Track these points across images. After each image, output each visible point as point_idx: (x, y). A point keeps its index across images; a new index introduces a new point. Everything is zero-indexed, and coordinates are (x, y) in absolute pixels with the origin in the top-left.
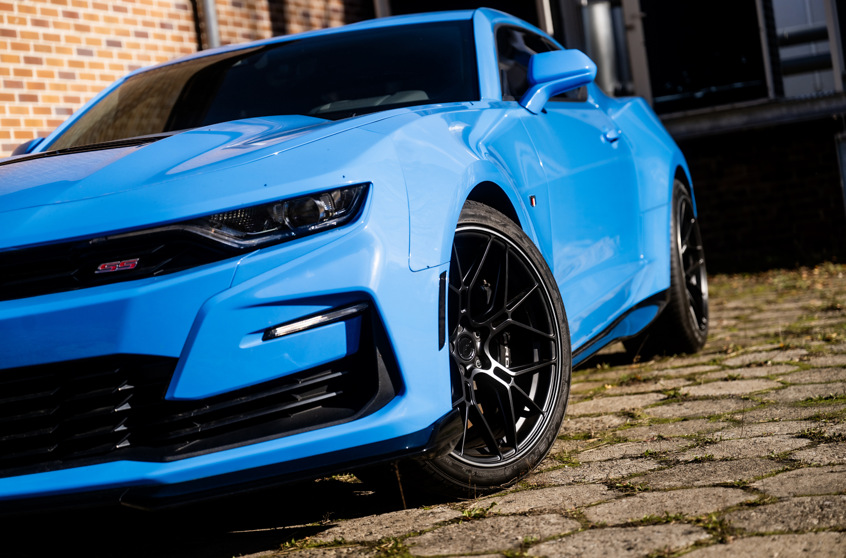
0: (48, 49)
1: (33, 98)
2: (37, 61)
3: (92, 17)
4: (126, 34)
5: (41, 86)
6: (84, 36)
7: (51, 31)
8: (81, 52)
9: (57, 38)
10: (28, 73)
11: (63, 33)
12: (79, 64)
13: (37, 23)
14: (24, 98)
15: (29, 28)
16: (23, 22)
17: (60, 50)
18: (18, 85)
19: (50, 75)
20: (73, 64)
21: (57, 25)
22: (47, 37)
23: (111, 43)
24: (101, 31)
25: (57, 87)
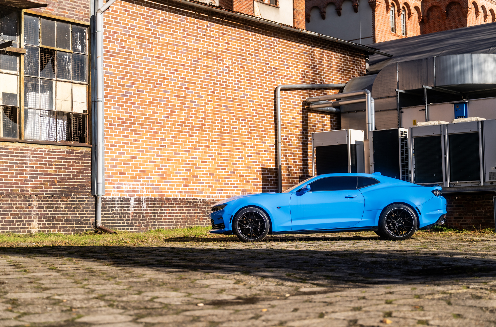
0: (231, 158)
1: (225, 169)
2: (227, 160)
3: (244, 149)
4: (253, 153)
5: (227, 166)
6: (241, 154)
7: (232, 153)
8: (239, 158)
9: (233, 155)
10: (224, 163)
11: (235, 153)
12: (239, 161)
13: (228, 151)
14: (222, 169)
15: (226, 152)
16: (224, 151)
17: (233, 158)
18: (221, 166)
19: (230, 164)
20: (236, 161)
21: (233, 151)
22: (230, 154)
23: (248, 156)
24: (246, 153)
25: (232, 167)
